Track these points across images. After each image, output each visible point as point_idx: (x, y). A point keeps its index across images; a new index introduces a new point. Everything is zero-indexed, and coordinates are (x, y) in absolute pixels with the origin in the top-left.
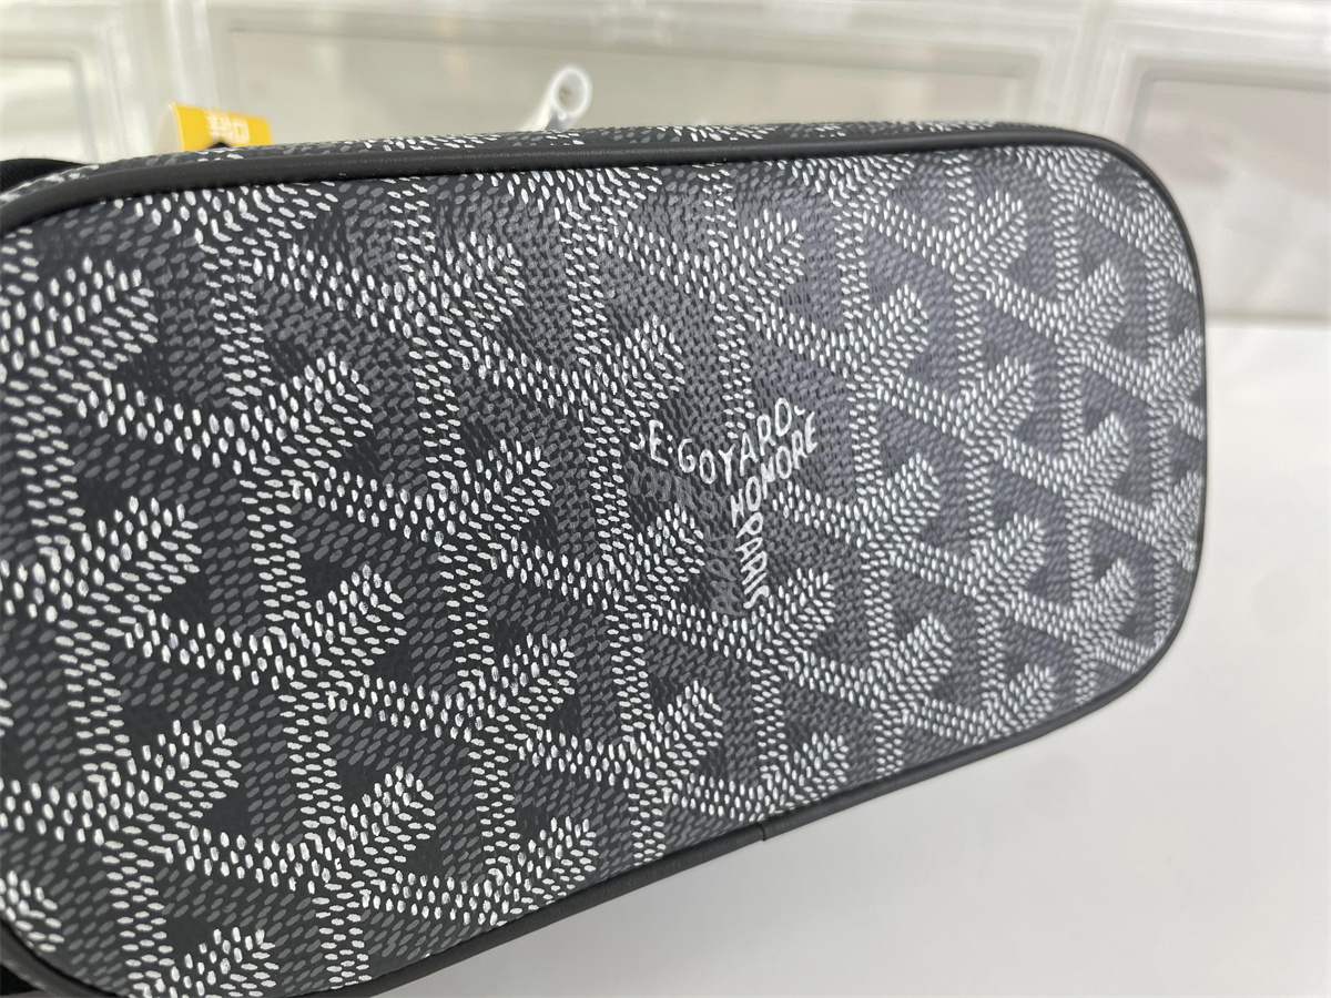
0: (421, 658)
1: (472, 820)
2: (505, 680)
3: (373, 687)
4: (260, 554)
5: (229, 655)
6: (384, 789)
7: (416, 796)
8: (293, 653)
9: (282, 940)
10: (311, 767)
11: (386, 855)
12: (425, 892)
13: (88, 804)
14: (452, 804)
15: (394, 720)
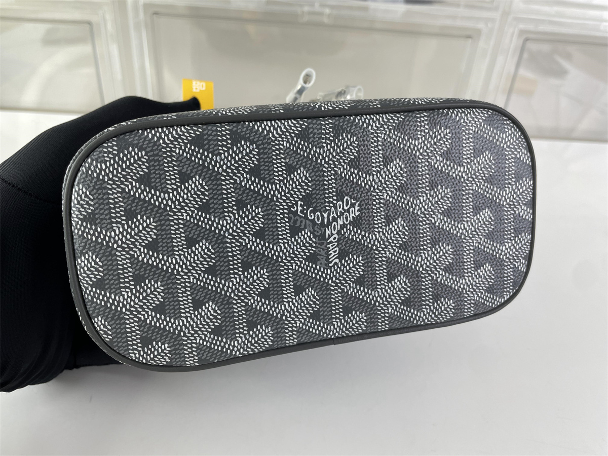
0: (219, 270)
1: (232, 322)
2: (245, 280)
3: (204, 277)
4: (174, 234)
5: (163, 262)
6: (206, 308)
7: (215, 312)
8: (181, 264)
9: (173, 348)
10: (184, 298)
11: (205, 328)
12: (216, 341)
13: (122, 300)
14: (226, 315)
15: (210, 287)
